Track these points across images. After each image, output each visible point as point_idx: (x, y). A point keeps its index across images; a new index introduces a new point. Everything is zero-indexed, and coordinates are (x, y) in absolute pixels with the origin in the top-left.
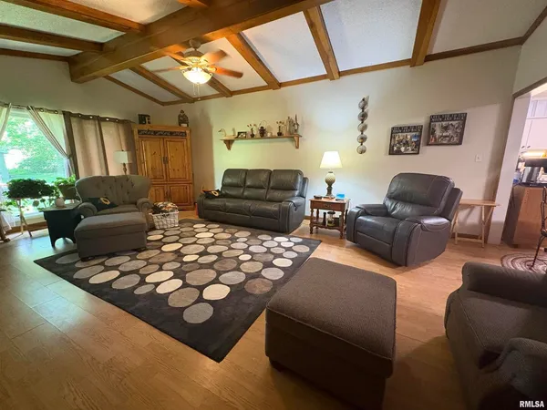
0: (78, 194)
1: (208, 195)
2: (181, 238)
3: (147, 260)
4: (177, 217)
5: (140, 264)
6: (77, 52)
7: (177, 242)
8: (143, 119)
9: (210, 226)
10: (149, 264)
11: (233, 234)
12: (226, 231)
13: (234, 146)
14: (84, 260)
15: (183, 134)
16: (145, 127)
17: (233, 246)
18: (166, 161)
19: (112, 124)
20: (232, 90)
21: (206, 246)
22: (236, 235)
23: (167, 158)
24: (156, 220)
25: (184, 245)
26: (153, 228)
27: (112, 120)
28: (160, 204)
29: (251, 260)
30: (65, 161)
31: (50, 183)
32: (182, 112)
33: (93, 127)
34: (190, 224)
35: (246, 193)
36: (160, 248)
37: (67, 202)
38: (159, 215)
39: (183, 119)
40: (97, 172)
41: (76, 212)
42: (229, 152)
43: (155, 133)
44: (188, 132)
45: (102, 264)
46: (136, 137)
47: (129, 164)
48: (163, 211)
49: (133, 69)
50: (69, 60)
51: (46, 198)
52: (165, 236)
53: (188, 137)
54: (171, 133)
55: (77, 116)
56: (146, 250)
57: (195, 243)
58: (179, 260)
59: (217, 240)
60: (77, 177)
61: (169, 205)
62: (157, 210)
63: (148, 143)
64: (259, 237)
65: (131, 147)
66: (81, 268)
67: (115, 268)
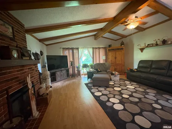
0: (93, 68)
1: (132, 70)
2: (120, 86)
3: (109, 91)
4: (119, 77)
5: (107, 93)
6: (97, 32)
7: (119, 87)
8: (110, 46)
9: (132, 83)
10: (110, 93)
11: (145, 90)
12: (141, 87)
13: (144, 51)
14: (94, 86)
15: (122, 49)
16: (110, 48)
17: (146, 96)
18: (116, 58)
19: (102, 49)
20: (145, 28)
21: (132, 92)
22: (147, 91)
23: (116, 57)
24: (112, 77)
25: (122, 89)
26: (111, 80)
27: (102, 48)
28: (114, 72)
29: (162, 109)
30: (92, 59)
31: (89, 65)
32: (122, 41)
33: (98, 50)
34: (124, 81)
35: (151, 71)
36: (113, 88)
37: (91, 69)
38: (113, 76)
39: (122, 44)
40: (98, 62)
41: (93, 72)
42: (142, 53)
43: (113, 49)
44: (124, 48)
45: (97, 89)
46: (108, 52)
47: (105, 59)
48: (114, 75)
49: (109, 32)
50: (95, 35)
51: (88, 68)
52: (115, 84)
53: (124, 49)
54: (118, 49)
55: (95, 48)
56: (109, 87)
57: (126, 89)
58: (121, 95)
59: (137, 90)
60: (94, 63)
61: (117, 73)
62: (112, 74)
63: (111, 53)
64: (163, 95)
65: (106, 55)
66: (93, 89)
67: (101, 91)
